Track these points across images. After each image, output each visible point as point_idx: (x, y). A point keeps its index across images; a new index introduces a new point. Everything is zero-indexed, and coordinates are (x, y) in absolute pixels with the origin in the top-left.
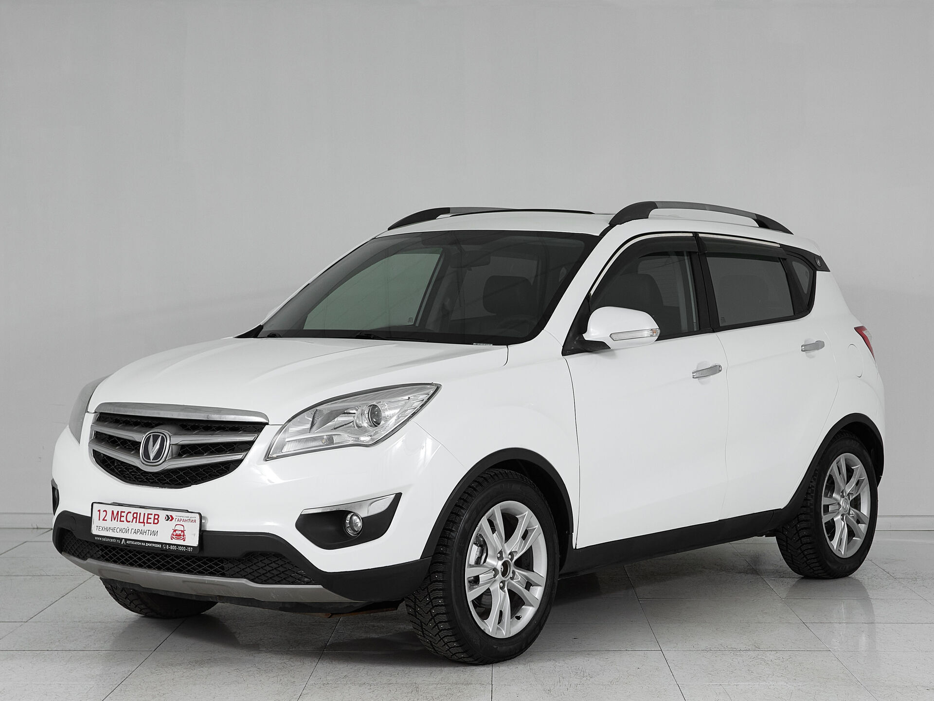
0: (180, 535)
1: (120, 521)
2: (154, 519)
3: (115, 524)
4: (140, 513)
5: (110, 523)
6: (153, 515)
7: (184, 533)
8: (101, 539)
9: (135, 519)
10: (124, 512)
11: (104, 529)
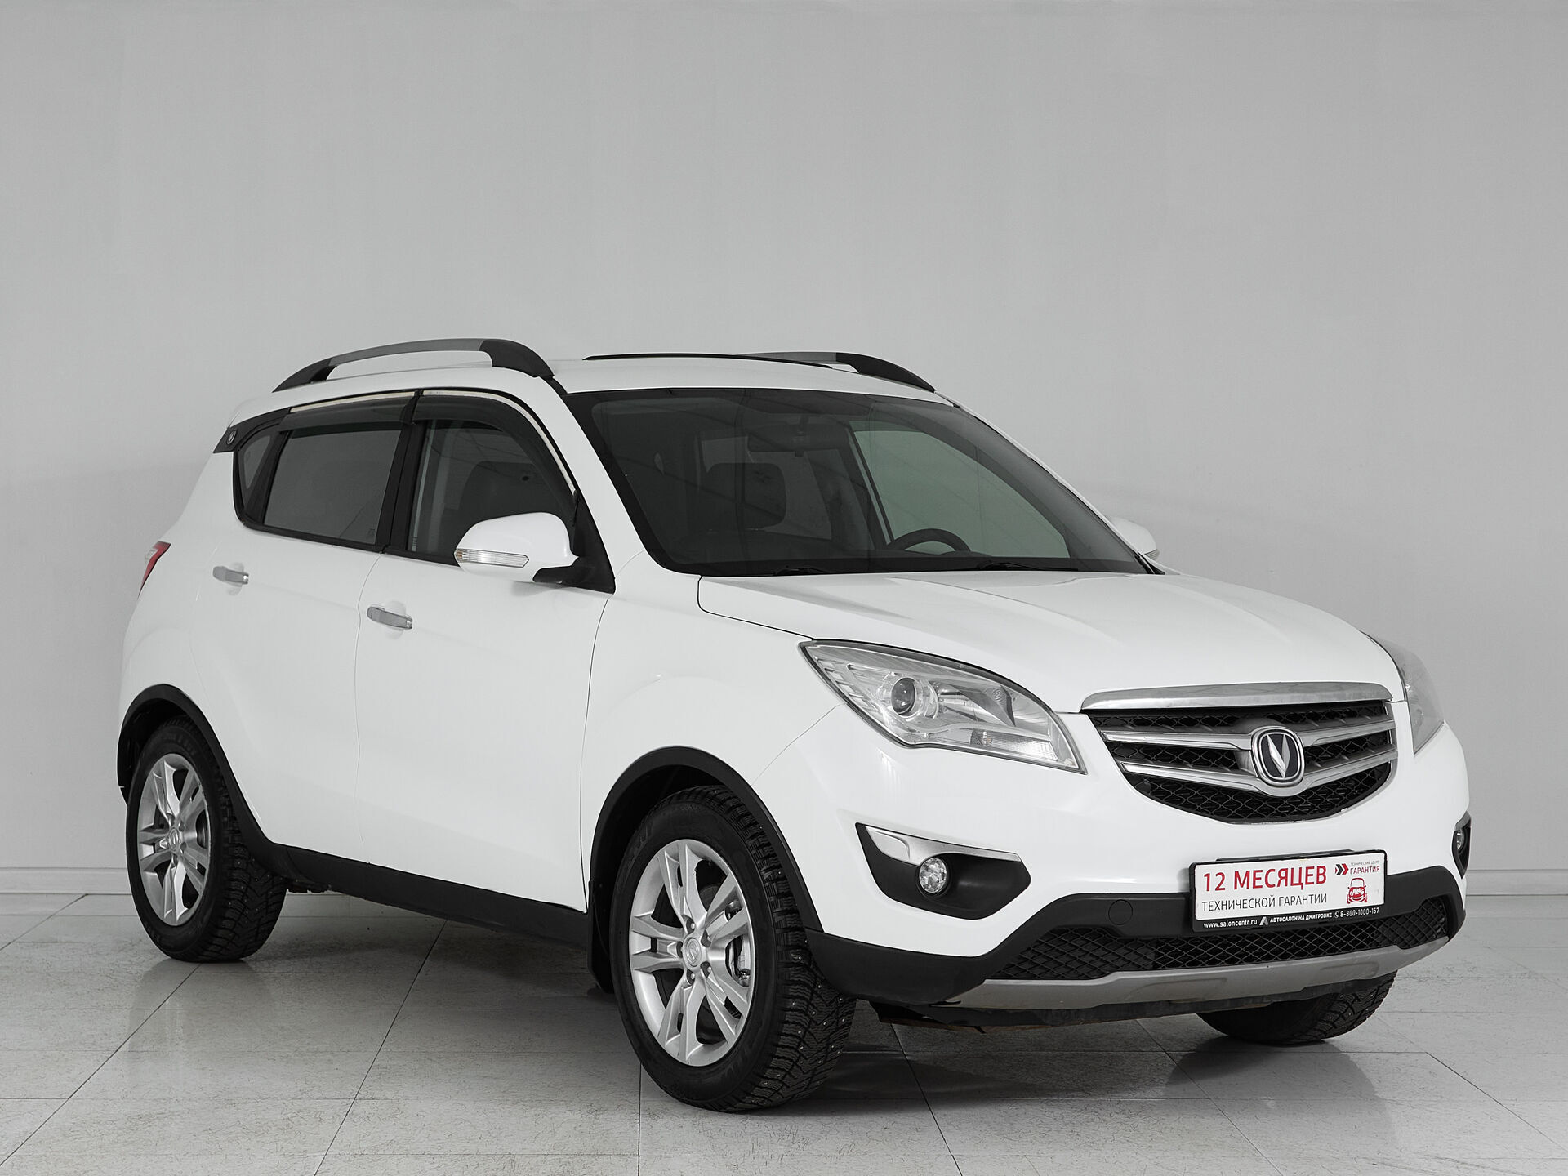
0: (1359, 895)
1: (1255, 887)
2: (1318, 875)
3: (1243, 893)
4: (1292, 869)
5: (1231, 893)
6: (1316, 868)
7: (1364, 889)
8: (1216, 925)
9: (1283, 881)
10: (1261, 871)
11: (1220, 905)
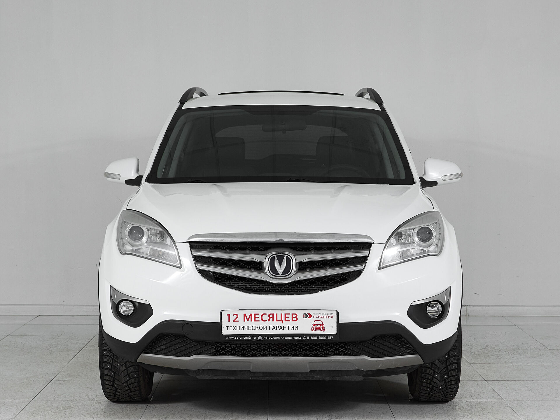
0: (320, 328)
1: (255, 321)
2: (293, 317)
3: (248, 323)
4: (277, 314)
5: (242, 323)
6: (291, 315)
7: (323, 326)
8: (233, 338)
9: (271, 319)
10: (259, 314)
11: (236, 328)
